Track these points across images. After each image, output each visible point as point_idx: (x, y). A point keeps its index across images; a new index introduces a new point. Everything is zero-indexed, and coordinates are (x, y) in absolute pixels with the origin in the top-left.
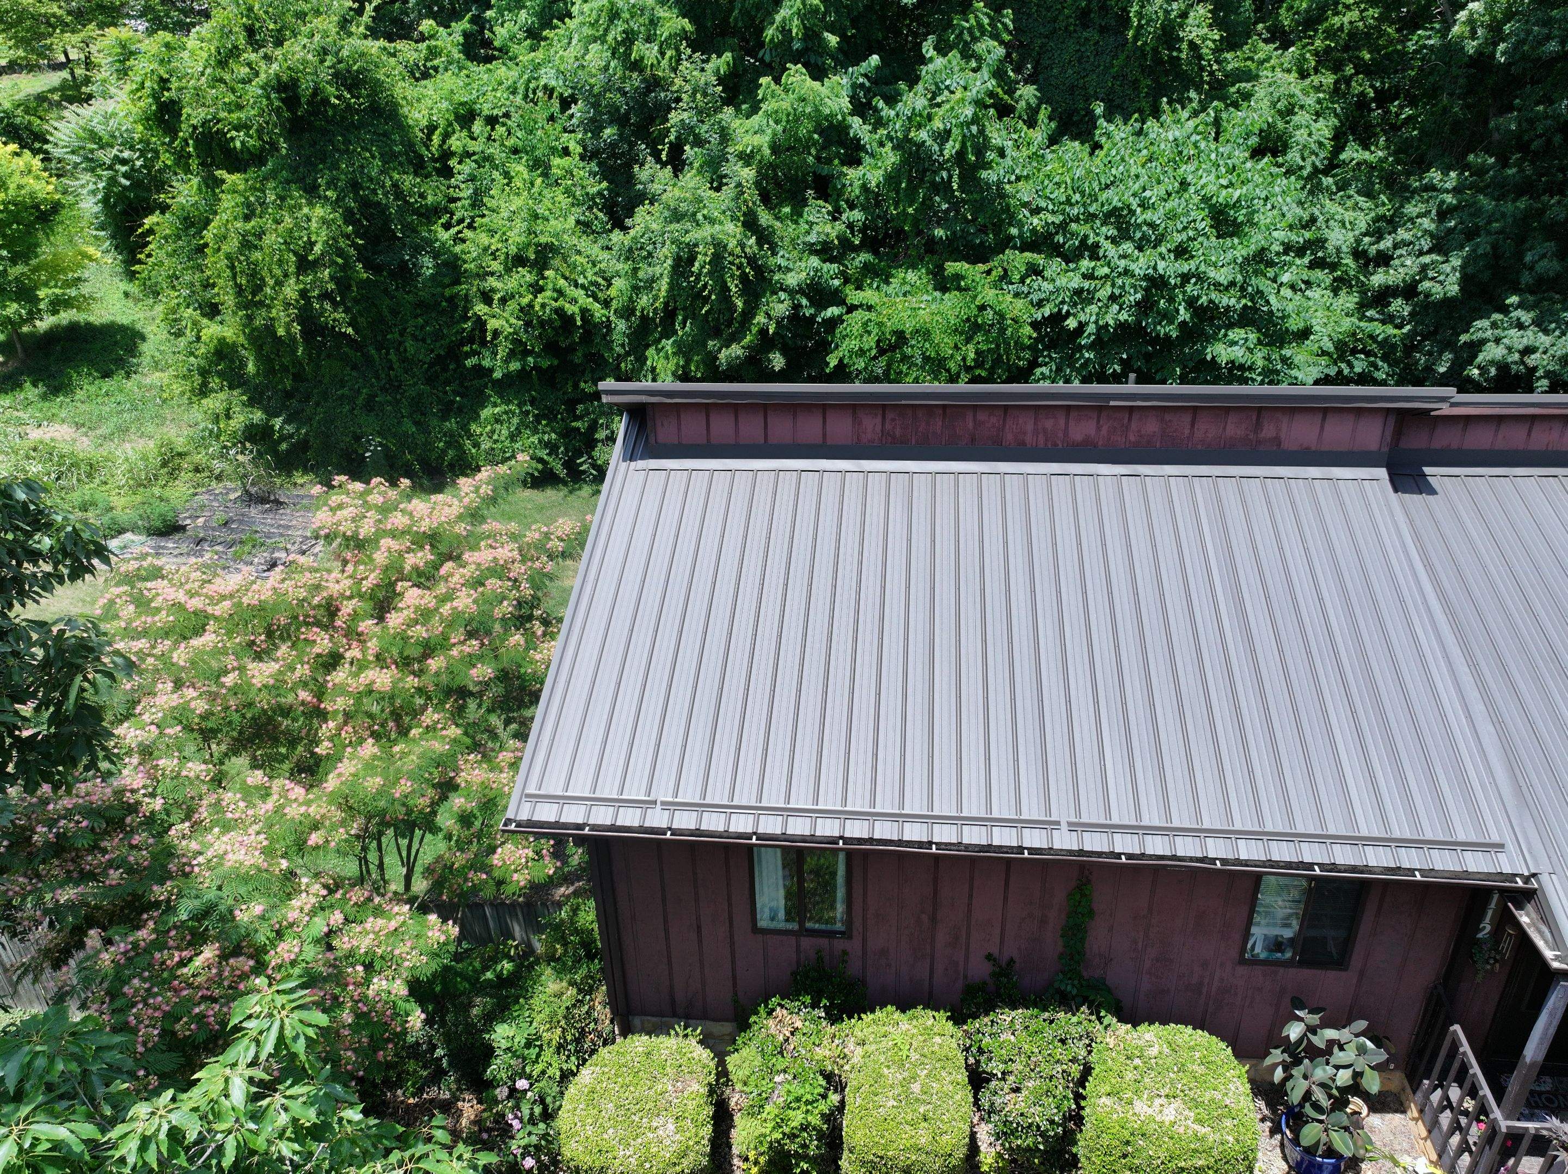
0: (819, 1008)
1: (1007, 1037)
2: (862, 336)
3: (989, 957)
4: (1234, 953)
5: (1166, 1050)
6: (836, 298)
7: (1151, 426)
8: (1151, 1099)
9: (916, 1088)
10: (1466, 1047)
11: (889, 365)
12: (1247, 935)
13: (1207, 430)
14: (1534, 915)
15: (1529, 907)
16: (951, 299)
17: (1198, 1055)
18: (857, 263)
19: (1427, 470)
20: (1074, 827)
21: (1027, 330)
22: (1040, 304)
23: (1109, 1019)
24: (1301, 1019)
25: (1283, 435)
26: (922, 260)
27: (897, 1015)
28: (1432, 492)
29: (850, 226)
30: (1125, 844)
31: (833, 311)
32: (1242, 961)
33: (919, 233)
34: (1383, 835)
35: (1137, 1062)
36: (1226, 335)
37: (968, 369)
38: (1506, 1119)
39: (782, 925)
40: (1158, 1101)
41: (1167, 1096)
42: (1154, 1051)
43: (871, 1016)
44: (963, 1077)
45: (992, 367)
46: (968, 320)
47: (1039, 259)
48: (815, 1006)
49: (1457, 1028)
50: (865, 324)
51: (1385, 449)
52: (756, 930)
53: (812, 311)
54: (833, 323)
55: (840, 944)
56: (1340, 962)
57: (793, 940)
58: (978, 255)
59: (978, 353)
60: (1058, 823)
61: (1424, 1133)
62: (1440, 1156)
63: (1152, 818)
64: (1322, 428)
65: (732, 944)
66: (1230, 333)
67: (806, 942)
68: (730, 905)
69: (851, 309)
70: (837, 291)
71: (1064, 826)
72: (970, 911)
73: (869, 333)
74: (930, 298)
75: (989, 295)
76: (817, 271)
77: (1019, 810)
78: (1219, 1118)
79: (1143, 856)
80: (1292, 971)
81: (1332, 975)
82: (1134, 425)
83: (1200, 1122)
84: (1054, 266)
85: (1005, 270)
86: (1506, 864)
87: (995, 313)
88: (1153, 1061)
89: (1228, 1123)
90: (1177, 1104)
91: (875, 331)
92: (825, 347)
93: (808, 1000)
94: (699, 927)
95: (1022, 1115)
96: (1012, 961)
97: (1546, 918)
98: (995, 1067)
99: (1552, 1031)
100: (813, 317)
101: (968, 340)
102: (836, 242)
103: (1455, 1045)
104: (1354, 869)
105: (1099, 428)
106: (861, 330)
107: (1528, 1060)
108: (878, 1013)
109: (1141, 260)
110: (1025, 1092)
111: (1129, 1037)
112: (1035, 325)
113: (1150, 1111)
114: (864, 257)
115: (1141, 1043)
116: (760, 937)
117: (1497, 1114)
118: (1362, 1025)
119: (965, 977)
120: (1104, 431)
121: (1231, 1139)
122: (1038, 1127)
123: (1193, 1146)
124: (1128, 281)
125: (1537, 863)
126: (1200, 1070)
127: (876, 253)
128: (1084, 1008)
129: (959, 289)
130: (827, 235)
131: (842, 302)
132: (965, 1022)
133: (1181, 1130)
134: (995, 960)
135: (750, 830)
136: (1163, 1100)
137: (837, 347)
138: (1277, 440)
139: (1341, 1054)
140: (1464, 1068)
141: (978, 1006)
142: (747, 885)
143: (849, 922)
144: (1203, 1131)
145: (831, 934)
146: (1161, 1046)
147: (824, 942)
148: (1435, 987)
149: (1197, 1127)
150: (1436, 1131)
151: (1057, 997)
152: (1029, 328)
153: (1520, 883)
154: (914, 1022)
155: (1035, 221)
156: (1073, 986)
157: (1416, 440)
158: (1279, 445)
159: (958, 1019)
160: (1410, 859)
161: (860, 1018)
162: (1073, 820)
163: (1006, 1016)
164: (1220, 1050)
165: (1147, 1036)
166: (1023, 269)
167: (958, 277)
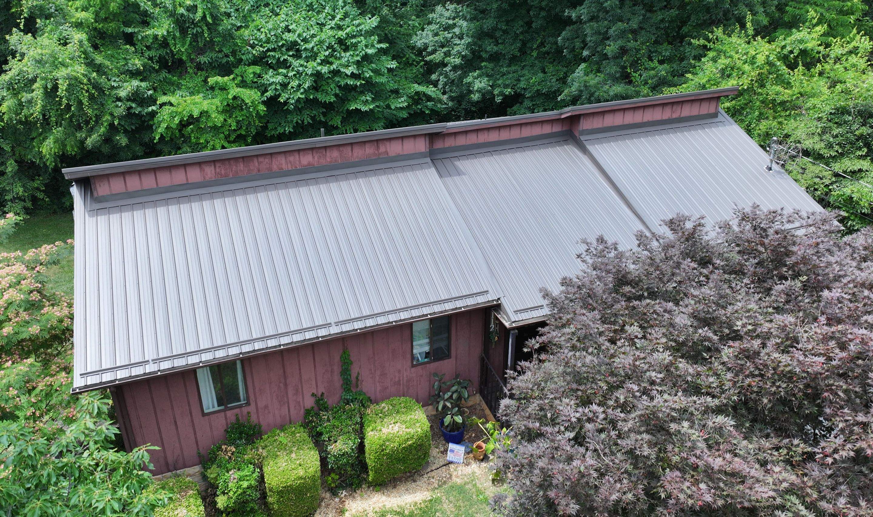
0: (242, 439)
3: (313, 395)
4: (409, 364)
7: (335, 154)
12: (412, 354)
13: (358, 152)
25: (388, 151)
32: (413, 366)
34: (450, 297)
39: (216, 409)
51: (428, 150)
52: (204, 414)
56: (447, 356)
57: (223, 414)
64: (402, 145)
65: (193, 425)
67: (229, 413)
68: (189, 406)
72: (301, 376)
79: (366, 328)
80: (432, 364)
81: (446, 361)
82: (328, 154)
86: (490, 297)
90: (398, 424)
94: (175, 422)
96: (323, 394)
105: (313, 157)
113: (389, 430)
116: (207, 417)
119: (304, 407)
120: (316, 158)
132: (309, 426)
134: (316, 396)
135: (198, 361)
138: (386, 153)
141: (312, 417)
142: (197, 394)
143: (248, 398)
145: (240, 406)
148: (482, 355)
153: (495, 302)
157: (437, 146)
158: (388, 154)
160: (460, 303)
161: (261, 438)
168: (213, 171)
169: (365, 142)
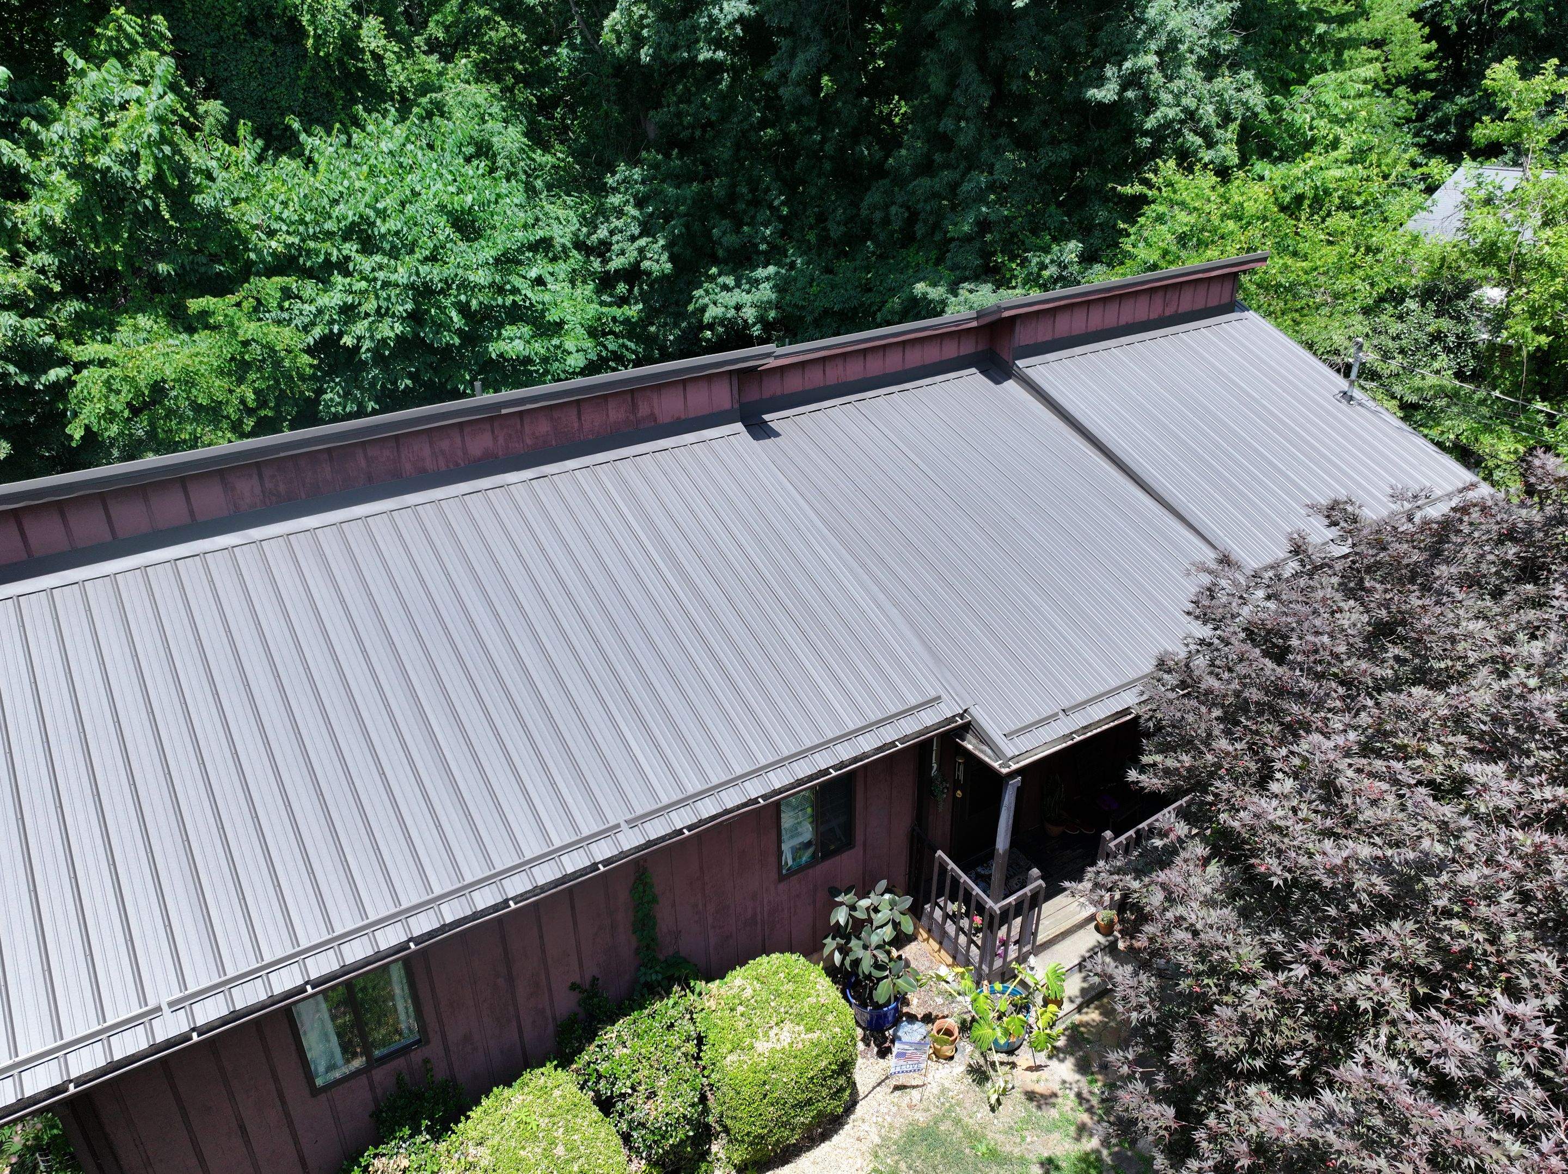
0: (420, 1133)
1: (620, 1052)
2: (107, 397)
3: (573, 987)
4: (774, 875)
5: (758, 986)
6: (50, 358)
7: (544, 427)
8: (766, 1034)
9: (560, 1150)
10: (951, 865)
11: (152, 424)
12: (780, 853)
13: (593, 420)
14: (974, 741)
15: (969, 736)
16: (203, 340)
17: (782, 975)
18: (64, 314)
19: (766, 417)
20: (633, 823)
21: (306, 359)
22: (306, 329)
23: (700, 985)
24: (841, 904)
25: (656, 412)
26: (151, 300)
27: (507, 1092)
28: (777, 435)
29: (42, 271)
30: (681, 819)
31: (56, 374)
32: (781, 878)
33: (137, 272)
34: (865, 723)
35: (741, 1009)
36: (500, 334)
37: (250, 412)
38: (996, 903)
39: (346, 1070)
40: (772, 1033)
41: (777, 1024)
42: (748, 993)
43: (479, 1109)
44: (596, 1114)
45: (278, 405)
46: (233, 359)
47: (291, 282)
48: (416, 1131)
49: (940, 853)
50: (108, 383)
51: (736, 406)
52: (315, 1092)
53: (26, 378)
54: (61, 389)
55: (417, 1057)
56: (848, 842)
57: (364, 1079)
58: (221, 287)
59: (257, 392)
60: (618, 826)
61: (936, 947)
62: (954, 958)
63: (693, 785)
64: (685, 398)
65: (291, 1124)
66: (504, 332)
67: (378, 1074)
68: (276, 1080)
69: (79, 367)
70: (51, 349)
71: (624, 826)
72: (544, 951)
73: (118, 392)
74: (177, 342)
75: (249, 329)
76: (17, 329)
77: (576, 829)
78: (823, 1018)
79: (701, 822)
80: (819, 867)
81: (846, 856)
82: (527, 429)
83: (810, 1030)
84: (309, 288)
85: (259, 301)
86: (947, 710)
87: (263, 346)
88: (752, 1001)
89: (830, 1018)
90: (788, 1026)
91: (126, 388)
92: (61, 420)
93: (407, 1131)
94: (242, 1128)
95: (667, 1114)
96: (595, 979)
97: (984, 739)
98: (622, 1087)
99: (1011, 821)
100: (30, 385)
101: (240, 381)
102: (30, 292)
103: (943, 868)
104: (855, 760)
105: (495, 438)
106: (104, 390)
107: (1001, 851)
108: (485, 1102)
109: (400, 270)
110: (661, 1093)
111: (722, 991)
112: (309, 351)
113: (770, 1045)
114: (73, 306)
115: (736, 990)
116: (323, 1097)
117: (990, 903)
118: (883, 884)
119: (554, 1019)
120: (501, 441)
121: (837, 1030)
122: (685, 1116)
123: (814, 1054)
124: (394, 292)
125: (964, 702)
126: (790, 986)
127: (86, 300)
128: (676, 988)
129: (207, 327)
130: (14, 286)
131: (64, 361)
132: (572, 1061)
133: (800, 1046)
134: (579, 987)
135: (300, 982)
136: (776, 1030)
137: (75, 415)
138: (653, 417)
139: (879, 915)
140: (955, 881)
141: (579, 1040)
142: (293, 1047)
143: (423, 1029)
144: (815, 1036)
145: (405, 1050)
146: (752, 984)
147: (400, 1063)
148: (913, 830)
149: (810, 1036)
150: (946, 941)
151: (645, 990)
152: (306, 356)
153: (960, 722)
154: (526, 1090)
155: (274, 244)
156: (657, 972)
157: (753, 394)
158: (655, 420)
159: (565, 1062)
160: (889, 734)
161: (468, 1118)
162: (629, 817)
163: (610, 1034)
164: (796, 962)
165: (738, 982)
166: (279, 295)
167: (204, 314)
168: (258, 490)
169: (605, 397)
